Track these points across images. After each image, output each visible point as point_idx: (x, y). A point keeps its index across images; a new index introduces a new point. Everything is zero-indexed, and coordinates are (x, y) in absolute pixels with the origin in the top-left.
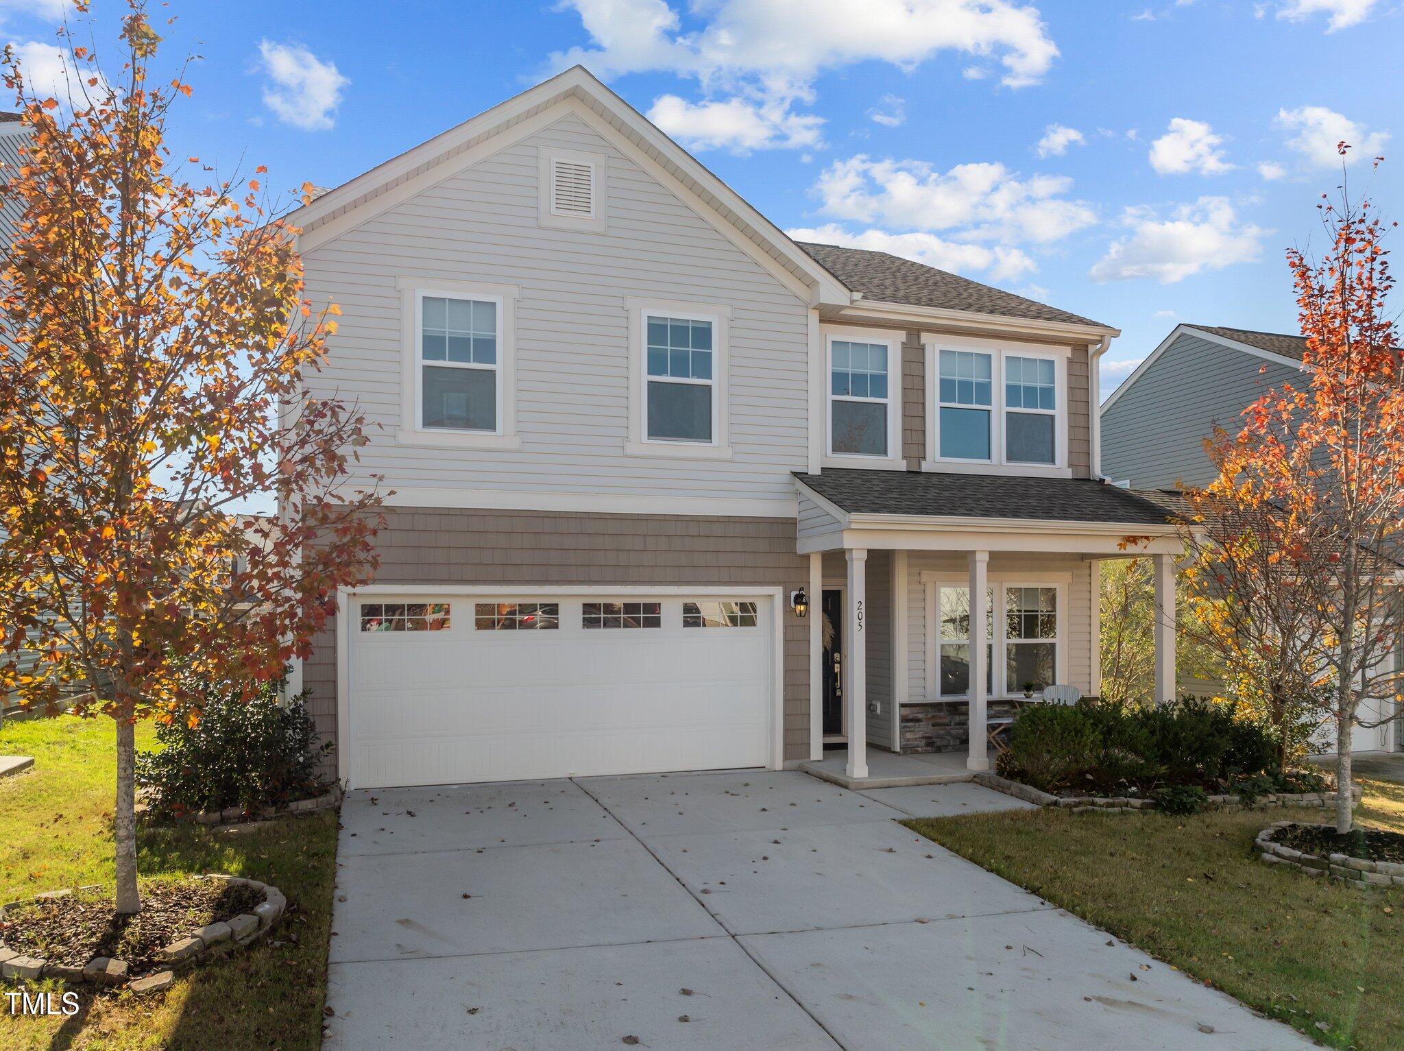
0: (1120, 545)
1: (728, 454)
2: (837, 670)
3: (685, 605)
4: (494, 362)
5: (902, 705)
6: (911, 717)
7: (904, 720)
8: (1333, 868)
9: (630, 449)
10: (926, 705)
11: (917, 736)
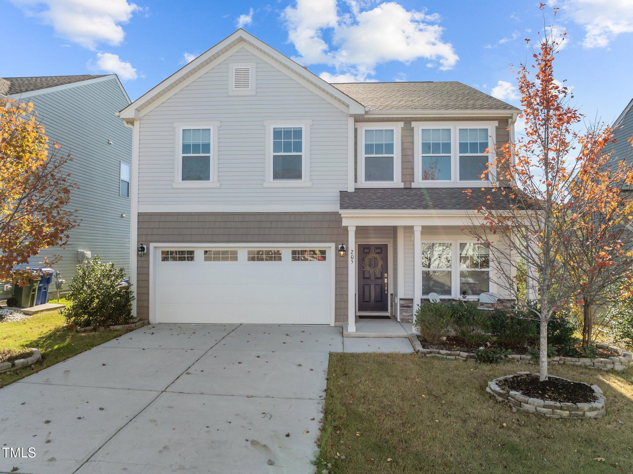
1: (310, 184)
2: (386, 281)
3: (293, 252)
4: (209, 153)
5: (401, 299)
6: (405, 305)
7: (402, 306)
8: (509, 399)
9: (265, 185)
10: (412, 300)
11: (409, 314)
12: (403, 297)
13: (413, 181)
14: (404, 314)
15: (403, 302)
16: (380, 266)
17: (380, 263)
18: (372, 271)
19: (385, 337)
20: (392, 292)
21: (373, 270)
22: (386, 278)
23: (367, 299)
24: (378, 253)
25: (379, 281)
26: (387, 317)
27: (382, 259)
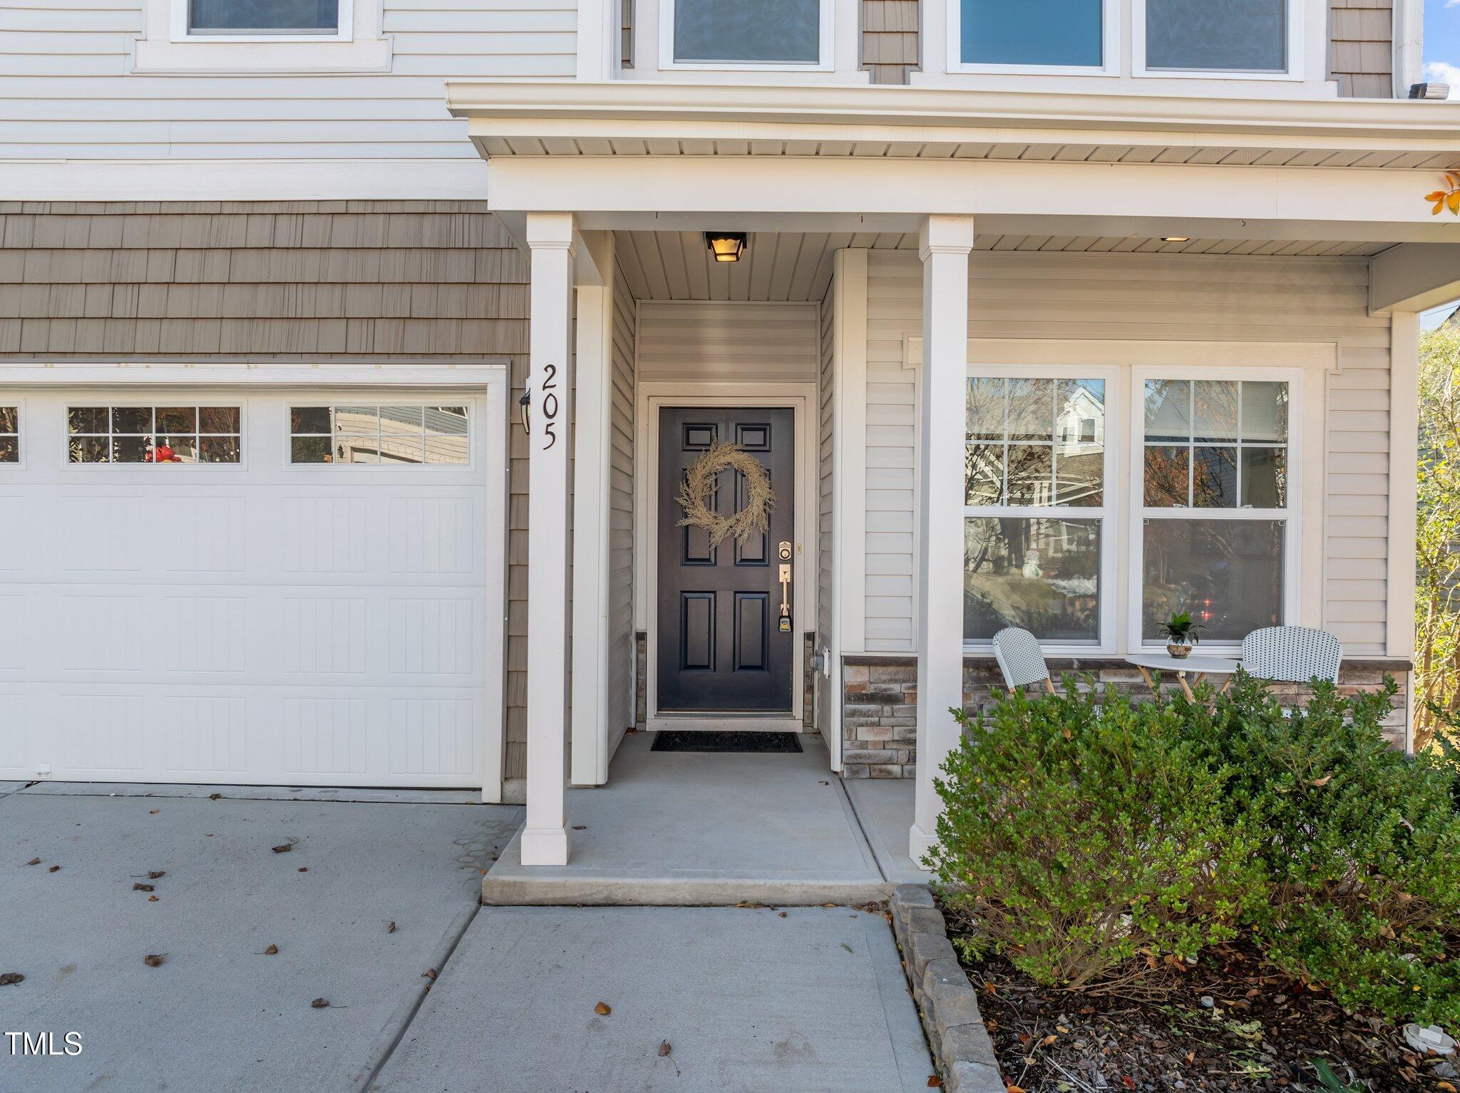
0: (1439, 196)
1: (376, 57)
2: (784, 577)
3: (297, 413)
5: (849, 661)
6: (871, 689)
7: (853, 695)
9: (147, 58)
10: (911, 663)
11: (887, 737)
12: (856, 648)
13: (917, 65)
14: (864, 734)
15: (858, 676)
16: (756, 507)
17: (759, 491)
18: (720, 529)
19: (744, 904)
20: (811, 626)
21: (725, 524)
22: (785, 561)
23: (698, 653)
24: (750, 449)
25: (754, 578)
26: (786, 742)
27: (768, 473)
